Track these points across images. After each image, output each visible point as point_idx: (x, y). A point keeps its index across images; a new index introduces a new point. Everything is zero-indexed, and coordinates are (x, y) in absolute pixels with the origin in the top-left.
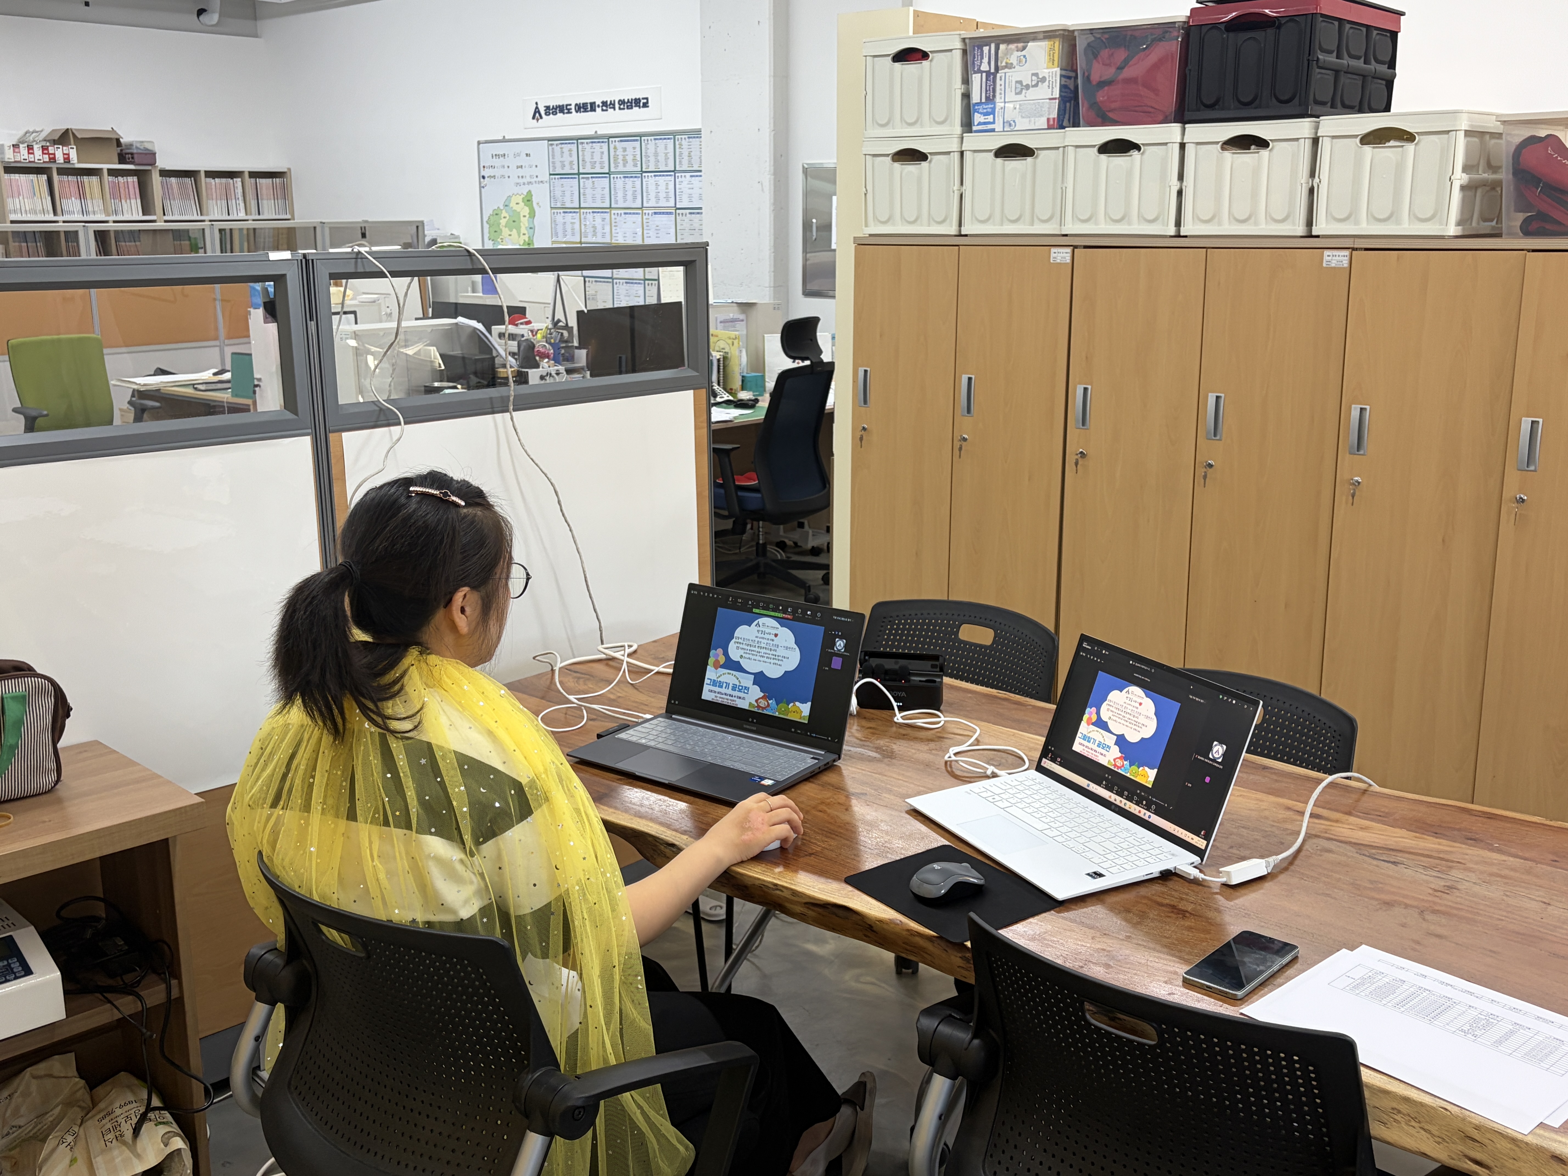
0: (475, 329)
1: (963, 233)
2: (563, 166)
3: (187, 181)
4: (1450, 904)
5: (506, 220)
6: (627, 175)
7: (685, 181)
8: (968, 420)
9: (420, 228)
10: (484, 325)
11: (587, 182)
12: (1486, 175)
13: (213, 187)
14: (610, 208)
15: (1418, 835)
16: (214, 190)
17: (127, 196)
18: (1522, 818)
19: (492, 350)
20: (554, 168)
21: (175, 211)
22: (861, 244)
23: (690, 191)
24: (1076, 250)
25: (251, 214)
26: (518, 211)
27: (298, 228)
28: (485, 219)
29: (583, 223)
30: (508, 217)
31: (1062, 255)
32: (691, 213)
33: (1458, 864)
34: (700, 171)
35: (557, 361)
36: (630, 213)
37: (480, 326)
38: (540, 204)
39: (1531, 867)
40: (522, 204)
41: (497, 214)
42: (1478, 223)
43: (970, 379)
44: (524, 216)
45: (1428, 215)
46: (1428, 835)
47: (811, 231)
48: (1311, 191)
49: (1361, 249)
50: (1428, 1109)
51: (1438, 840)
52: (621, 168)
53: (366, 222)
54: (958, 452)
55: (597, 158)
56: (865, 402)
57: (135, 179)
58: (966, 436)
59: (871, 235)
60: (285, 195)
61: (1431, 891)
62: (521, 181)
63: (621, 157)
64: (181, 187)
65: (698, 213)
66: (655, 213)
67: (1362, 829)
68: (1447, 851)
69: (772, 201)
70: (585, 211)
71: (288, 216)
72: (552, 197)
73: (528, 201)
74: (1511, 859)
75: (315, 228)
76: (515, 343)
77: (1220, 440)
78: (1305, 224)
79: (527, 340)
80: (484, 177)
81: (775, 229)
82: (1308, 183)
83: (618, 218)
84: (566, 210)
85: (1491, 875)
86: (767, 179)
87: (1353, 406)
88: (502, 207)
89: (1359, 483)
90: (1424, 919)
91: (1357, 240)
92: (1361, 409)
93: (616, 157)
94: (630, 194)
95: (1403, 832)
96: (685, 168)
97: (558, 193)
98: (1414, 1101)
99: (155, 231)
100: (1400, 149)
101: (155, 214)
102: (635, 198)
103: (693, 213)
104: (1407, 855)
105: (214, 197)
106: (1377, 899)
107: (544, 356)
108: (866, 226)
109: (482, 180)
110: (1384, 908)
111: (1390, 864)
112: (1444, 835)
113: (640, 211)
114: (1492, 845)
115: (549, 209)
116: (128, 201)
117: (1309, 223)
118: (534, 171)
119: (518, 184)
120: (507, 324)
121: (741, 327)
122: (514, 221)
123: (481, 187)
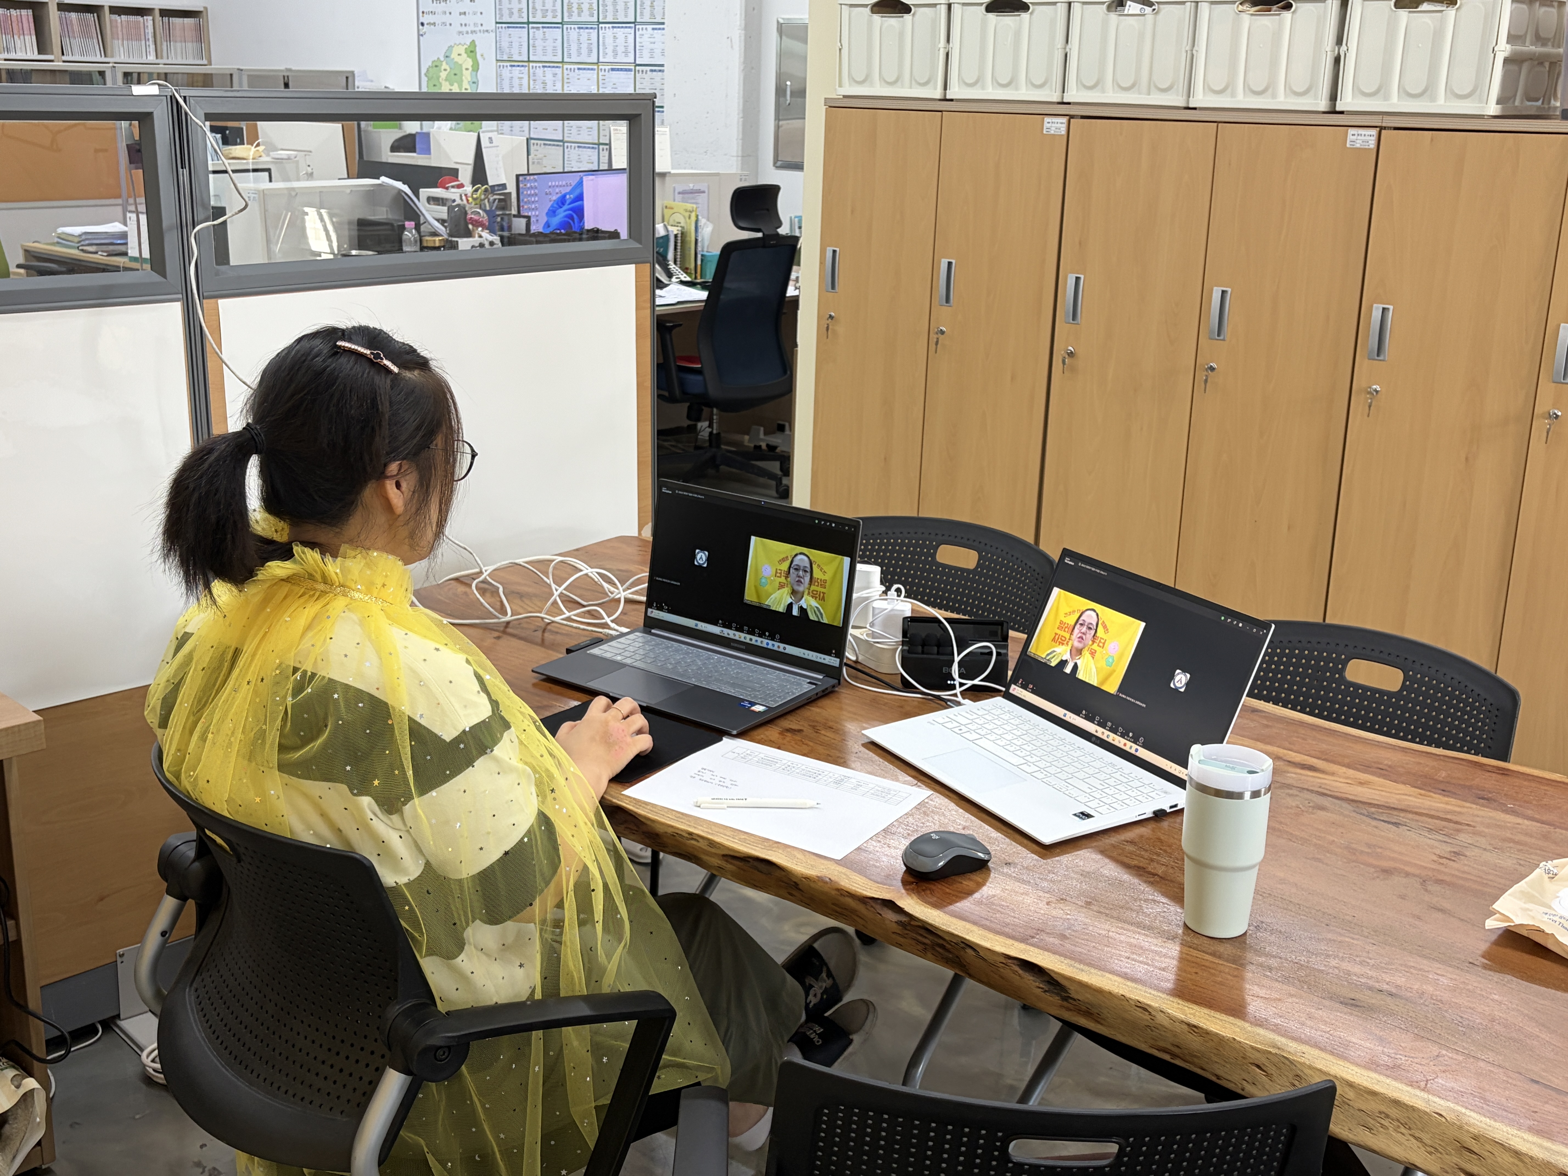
0: (400, 191)
1: (948, 97)
2: (511, 14)
3: (89, 16)
4: (1457, 873)
5: (446, 73)
6: (582, 26)
7: (646, 34)
8: (946, 310)
9: (350, 80)
10: (409, 187)
11: (537, 32)
12: (1533, 48)
13: (119, 25)
14: (563, 62)
15: (1423, 792)
16: (119, 29)
17: (21, 32)
18: (1541, 775)
19: (419, 216)
20: (502, 16)
21: (76, 49)
22: (833, 106)
23: (652, 46)
24: (1072, 120)
25: (162, 58)
26: (460, 62)
27: (216, 74)
28: (423, 71)
29: (532, 78)
30: (449, 70)
31: (1056, 125)
32: (652, 71)
33: (1467, 827)
34: (663, 23)
35: (492, 231)
36: (584, 69)
37: (405, 188)
38: (485, 56)
39: (1549, 832)
40: (464, 55)
41: (436, 66)
42: (1522, 102)
43: (950, 264)
44: (467, 69)
45: (1466, 91)
46: (1435, 793)
47: (785, 95)
48: (1337, 60)
49: (1390, 128)
50: (1421, 1114)
51: (1446, 799)
52: (575, 18)
53: (290, 70)
54: (934, 346)
56: (833, 287)
57: (30, 12)
58: (944, 329)
59: (845, 97)
60: (201, 36)
61: (1435, 858)
62: (464, 29)
63: (575, 6)
64: (82, 24)
65: (660, 71)
66: (613, 70)
67: (1361, 784)
68: (1455, 812)
69: (742, 60)
70: (534, 64)
71: (205, 62)
72: (498, 48)
73: (472, 52)
74: (1526, 822)
75: (231, 75)
76: (445, 209)
77: (1224, 340)
78: (1328, 99)
79: (458, 205)
80: (422, 24)
81: (744, 90)
82: (1334, 51)
83: (572, 74)
84: (514, 63)
85: (1505, 840)
86: (737, 34)
87: (1375, 305)
88: (442, 59)
89: (1377, 392)
90: (1426, 890)
91: (1386, 118)
92: (1384, 309)
93: (570, 5)
94: (584, 46)
95: (1408, 789)
96: (647, 19)
97: (505, 44)
98: (1404, 1104)
99: (53, 72)
100: (1439, 14)
101: (52, 54)
102: (590, 51)
103: (655, 71)
104: (1410, 816)
105: (120, 37)
106: (1374, 867)
107: (477, 224)
108: (840, 86)
109: (421, 27)
110: (1381, 877)
111: (1390, 826)
112: (1455, 794)
113: (596, 67)
114: (1505, 805)
115: (495, 61)
116: (22, 37)
117: (1333, 98)
118: (478, 19)
119: (460, 33)
120: (436, 187)
121: (702, 198)
122: (456, 75)
123: (420, 35)
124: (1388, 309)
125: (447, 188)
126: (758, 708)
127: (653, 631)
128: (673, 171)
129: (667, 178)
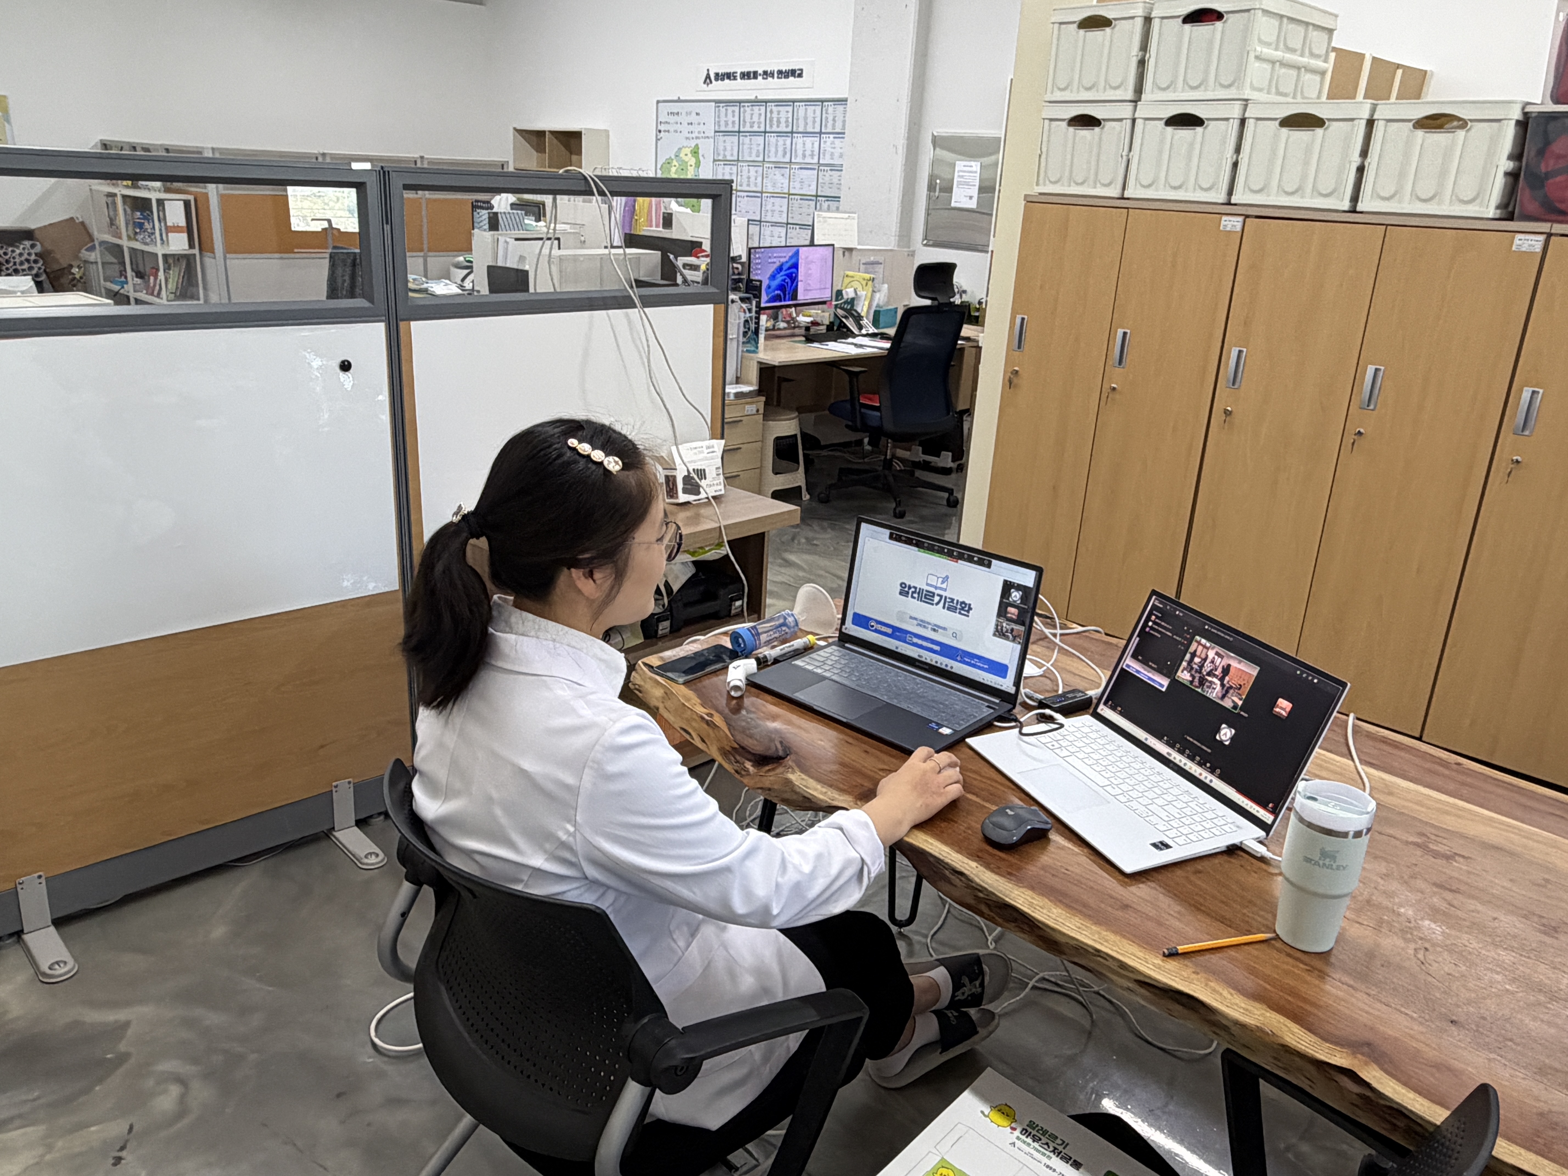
1: (1126, 196)
2: (727, 124)
5: (676, 166)
6: (780, 134)
7: (828, 141)
8: (1119, 371)
11: (745, 139)
14: (763, 160)
20: (719, 126)
22: (1032, 201)
23: (833, 150)
24: (1247, 219)
26: (687, 159)
28: (659, 166)
29: (738, 173)
30: (678, 164)
31: (1232, 223)
32: (831, 170)
34: (844, 133)
36: (780, 167)
38: (705, 156)
40: (690, 155)
41: (669, 160)
43: (1125, 333)
44: (691, 163)
47: (935, 190)
49: (1556, 235)
52: (775, 129)
54: (1105, 400)
55: (755, 118)
56: (1020, 347)
58: (1116, 386)
59: (1041, 194)
62: (690, 135)
63: (775, 119)
65: (838, 170)
66: (801, 168)
69: (904, 162)
70: (741, 163)
72: (716, 151)
73: (695, 152)
77: (1373, 410)
80: (660, 131)
81: (904, 186)
83: (769, 171)
84: (727, 162)
86: (901, 144)
87: (1525, 388)
88: (673, 157)
89: (1518, 462)
92: (1533, 392)
93: (771, 120)
94: (781, 150)
96: (829, 130)
97: (721, 148)
102: (785, 153)
103: (834, 170)
108: (1037, 185)
109: (658, 133)
113: (788, 166)
115: (712, 160)
118: (702, 128)
119: (687, 138)
120: (691, 256)
121: (880, 269)
122: (683, 168)
123: (657, 140)
124: (1538, 392)
125: (698, 257)
126: (946, 731)
127: (847, 645)
128: (859, 247)
129: (854, 252)
